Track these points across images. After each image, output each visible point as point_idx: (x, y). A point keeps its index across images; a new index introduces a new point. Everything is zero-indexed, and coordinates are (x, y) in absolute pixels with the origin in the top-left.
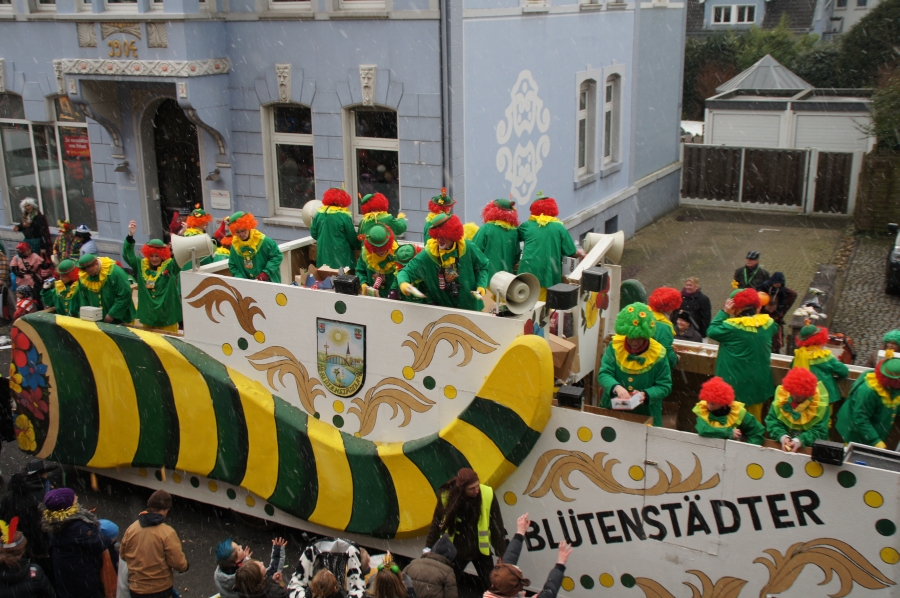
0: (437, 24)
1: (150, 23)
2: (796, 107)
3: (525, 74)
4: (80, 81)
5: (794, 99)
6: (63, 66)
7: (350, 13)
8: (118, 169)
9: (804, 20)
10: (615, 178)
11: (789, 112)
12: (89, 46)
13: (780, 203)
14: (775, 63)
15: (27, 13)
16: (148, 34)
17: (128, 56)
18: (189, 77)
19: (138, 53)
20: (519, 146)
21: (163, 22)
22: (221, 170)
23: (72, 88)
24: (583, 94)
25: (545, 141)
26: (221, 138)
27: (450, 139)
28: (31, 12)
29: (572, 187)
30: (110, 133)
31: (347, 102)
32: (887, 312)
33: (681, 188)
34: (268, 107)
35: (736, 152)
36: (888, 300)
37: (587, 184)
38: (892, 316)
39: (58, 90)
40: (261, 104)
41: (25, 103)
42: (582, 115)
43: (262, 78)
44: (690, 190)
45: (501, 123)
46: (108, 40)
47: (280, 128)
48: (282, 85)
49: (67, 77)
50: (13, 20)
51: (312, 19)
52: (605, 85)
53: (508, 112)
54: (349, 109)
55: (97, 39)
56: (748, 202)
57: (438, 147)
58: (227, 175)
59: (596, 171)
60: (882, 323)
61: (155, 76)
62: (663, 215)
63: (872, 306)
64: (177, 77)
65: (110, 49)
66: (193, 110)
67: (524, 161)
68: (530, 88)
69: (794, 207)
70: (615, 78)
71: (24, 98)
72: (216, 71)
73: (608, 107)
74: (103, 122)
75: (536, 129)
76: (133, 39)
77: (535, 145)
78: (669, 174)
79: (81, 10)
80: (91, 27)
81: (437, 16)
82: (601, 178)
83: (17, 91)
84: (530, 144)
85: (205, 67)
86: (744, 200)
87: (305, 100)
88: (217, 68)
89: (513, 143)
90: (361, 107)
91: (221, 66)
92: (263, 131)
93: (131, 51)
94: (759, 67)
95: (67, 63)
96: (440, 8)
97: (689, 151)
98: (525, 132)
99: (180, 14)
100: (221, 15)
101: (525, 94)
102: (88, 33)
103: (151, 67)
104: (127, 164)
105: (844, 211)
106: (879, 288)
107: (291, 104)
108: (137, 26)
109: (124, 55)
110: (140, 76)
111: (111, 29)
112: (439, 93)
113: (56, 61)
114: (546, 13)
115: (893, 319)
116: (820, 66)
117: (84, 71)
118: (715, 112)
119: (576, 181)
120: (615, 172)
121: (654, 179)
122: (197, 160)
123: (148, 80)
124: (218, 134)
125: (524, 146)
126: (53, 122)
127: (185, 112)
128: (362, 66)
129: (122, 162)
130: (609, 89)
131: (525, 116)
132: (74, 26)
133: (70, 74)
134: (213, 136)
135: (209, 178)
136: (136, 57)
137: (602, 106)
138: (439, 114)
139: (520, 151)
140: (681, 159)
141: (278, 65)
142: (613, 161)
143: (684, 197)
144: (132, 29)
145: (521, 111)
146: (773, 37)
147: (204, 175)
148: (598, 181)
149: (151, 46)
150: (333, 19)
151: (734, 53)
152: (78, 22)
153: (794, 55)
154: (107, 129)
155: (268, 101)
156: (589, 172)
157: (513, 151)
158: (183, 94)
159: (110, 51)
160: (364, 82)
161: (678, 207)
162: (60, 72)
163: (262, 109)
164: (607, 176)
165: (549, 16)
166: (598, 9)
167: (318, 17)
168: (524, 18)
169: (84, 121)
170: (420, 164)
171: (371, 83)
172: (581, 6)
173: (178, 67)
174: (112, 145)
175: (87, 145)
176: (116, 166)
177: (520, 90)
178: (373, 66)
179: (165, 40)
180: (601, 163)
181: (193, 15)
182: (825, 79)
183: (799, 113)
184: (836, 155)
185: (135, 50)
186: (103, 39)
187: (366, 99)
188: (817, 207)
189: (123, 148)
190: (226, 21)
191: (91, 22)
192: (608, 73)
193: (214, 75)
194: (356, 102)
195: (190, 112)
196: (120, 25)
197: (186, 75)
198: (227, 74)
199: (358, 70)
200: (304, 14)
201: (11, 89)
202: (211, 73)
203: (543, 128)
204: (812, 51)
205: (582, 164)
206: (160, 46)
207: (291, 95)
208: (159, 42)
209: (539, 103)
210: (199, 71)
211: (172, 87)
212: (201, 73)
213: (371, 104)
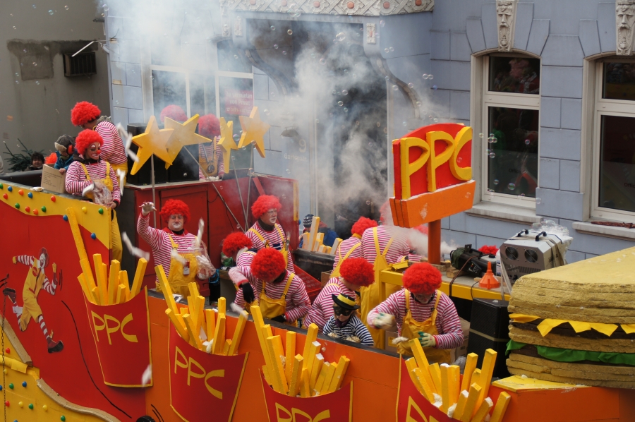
6: (230, 2)
8: (287, 133)
18: (381, 16)
23: (238, 29)
31: (594, 50)
34: (481, 57)
40: (472, 53)
43: (476, 18)
47: (496, 86)
48: (503, 27)
49: (234, 15)
54: (596, 61)
61: (338, 15)
64: (365, 16)
66: (382, 59)
72: (416, 8)
85: (403, 3)
87: (533, 50)
88: (418, 4)
90: (613, 57)
91: (424, 2)
92: (472, 87)
103: (333, 3)
104: (297, 127)
110: (320, 15)
117: (253, 8)
127: (372, 62)
129: (291, 124)
133: (237, 11)
134: (406, 94)
155: (481, 48)
158: (371, 39)
160: (620, 22)
162: (225, 9)
163: (473, 59)
169: (249, 71)
173: (368, 4)
176: (283, 130)
193: (414, 13)
194: (607, 49)
195: (378, 62)
197: (376, 13)
198: (431, 12)
202: (409, 11)
207: (515, 40)
210: (394, 9)
212: (396, 12)
213: (628, 53)
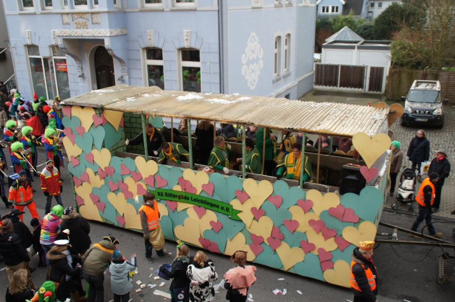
0: (217, 12)
1: (92, 13)
2: (359, 48)
3: (253, 34)
4: (64, 39)
5: (358, 44)
6: (56, 33)
7: (179, 8)
8: (80, 76)
9: (358, 12)
10: (289, 77)
11: (356, 49)
12: (67, 24)
13: (355, 88)
14: (349, 30)
15: (40, 11)
16: (92, 18)
17: (83, 28)
18: (110, 36)
19: (88, 27)
20: (251, 65)
21: (98, 13)
22: (124, 76)
23: (60, 43)
24: (276, 43)
25: (261, 62)
26: (124, 62)
27: (223, 62)
28: (42, 10)
29: (272, 82)
30: (76, 61)
31: (179, 46)
32: (402, 133)
33: (314, 81)
34: (143, 49)
35: (337, 67)
36: (402, 129)
37: (278, 80)
38: (405, 135)
39: (53, 43)
40: (141, 47)
41: (40, 49)
42: (276, 51)
43: (141, 36)
44: (317, 83)
45: (244, 55)
46: (75, 21)
47: (149, 58)
48: (150, 39)
49: (58, 37)
50: (35, 14)
51: (163, 11)
52: (285, 38)
53: (246, 50)
54: (179, 50)
55: (70, 21)
56: (342, 87)
57: (218, 65)
58: (126, 78)
59: (281, 75)
60: (401, 138)
61: (95, 36)
62: (308, 93)
63: (396, 131)
64: (105, 36)
65: (76, 25)
66: (111, 50)
67: (253, 71)
68: (255, 40)
69: (360, 90)
70: (289, 35)
71: (39, 47)
72: (121, 34)
73: (286, 47)
74: (73, 56)
75: (257, 56)
76: (85, 20)
77: (257, 64)
78: (310, 76)
79: (63, 9)
80: (67, 16)
81: (217, 9)
82: (284, 77)
83: (36, 44)
84: (255, 64)
85: (117, 32)
86: (340, 86)
87: (159, 46)
88: (122, 32)
89: (248, 63)
90: (184, 48)
91: (123, 31)
92: (142, 59)
93: (85, 26)
94: (343, 31)
95: (58, 32)
96: (218, 5)
97: (317, 66)
98: (253, 59)
99: (106, 9)
100: (123, 10)
101: (253, 42)
102: (67, 19)
103: (93, 32)
104: (83, 74)
105: (381, 91)
106: (398, 123)
107: (154, 47)
108: (87, 15)
109: (82, 27)
110: (89, 36)
111: (76, 16)
112: (218, 42)
113: (52, 31)
114: (261, 8)
115: (405, 136)
116: (366, 31)
117: (65, 35)
118: (326, 49)
119: (274, 79)
120: (288, 75)
121: (304, 78)
122: (113, 71)
123: (92, 38)
124: (122, 60)
125: (253, 64)
126: (51, 57)
127: (108, 51)
128: (185, 31)
129: (81, 73)
130: (286, 40)
131: (253, 52)
132: (60, 15)
133: (59, 36)
134: (120, 61)
135: (119, 80)
136: (87, 28)
137: (284, 47)
138: (218, 51)
139: (251, 66)
140: (314, 69)
141: (148, 31)
142: (288, 70)
143: (316, 85)
144: (85, 16)
145: (252, 49)
146: (347, 19)
147: (116, 78)
148: (282, 79)
149: (93, 23)
150: (172, 11)
151: (331, 25)
152: (62, 14)
153: (355, 27)
154: (75, 59)
155: (144, 46)
156: (278, 75)
157: (248, 67)
158: (107, 44)
159: (76, 26)
160: (185, 38)
161: (313, 90)
162: (54, 35)
163: (141, 50)
164: (286, 77)
165: (263, 9)
166: (282, 6)
167: (165, 10)
168: (253, 10)
169: (65, 56)
170: (210, 72)
171: (188, 38)
172: (276, 5)
173: (105, 32)
174: (77, 66)
175: (66, 66)
176: (79, 75)
177: (251, 41)
178: (189, 31)
179: (99, 21)
180: (283, 71)
181: (112, 10)
182: (368, 36)
183: (360, 50)
184: (377, 68)
185: (87, 25)
186: (73, 21)
187: (186, 45)
188: (369, 90)
189: (82, 68)
190: (125, 12)
191: (68, 14)
192: (286, 33)
193: (121, 35)
194: (182, 46)
195: (110, 52)
196: (80, 15)
197: (108, 35)
198: (126, 35)
199: (183, 32)
200: (158, 9)
201: (34, 43)
202: (119, 34)
203: (260, 57)
204: (363, 25)
205: (276, 72)
206: (97, 23)
207: (154, 43)
208: (97, 21)
209: (259, 46)
210: (114, 34)
211: (103, 41)
212: (115, 35)
213: (189, 47)
